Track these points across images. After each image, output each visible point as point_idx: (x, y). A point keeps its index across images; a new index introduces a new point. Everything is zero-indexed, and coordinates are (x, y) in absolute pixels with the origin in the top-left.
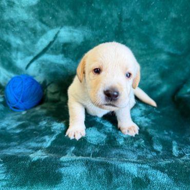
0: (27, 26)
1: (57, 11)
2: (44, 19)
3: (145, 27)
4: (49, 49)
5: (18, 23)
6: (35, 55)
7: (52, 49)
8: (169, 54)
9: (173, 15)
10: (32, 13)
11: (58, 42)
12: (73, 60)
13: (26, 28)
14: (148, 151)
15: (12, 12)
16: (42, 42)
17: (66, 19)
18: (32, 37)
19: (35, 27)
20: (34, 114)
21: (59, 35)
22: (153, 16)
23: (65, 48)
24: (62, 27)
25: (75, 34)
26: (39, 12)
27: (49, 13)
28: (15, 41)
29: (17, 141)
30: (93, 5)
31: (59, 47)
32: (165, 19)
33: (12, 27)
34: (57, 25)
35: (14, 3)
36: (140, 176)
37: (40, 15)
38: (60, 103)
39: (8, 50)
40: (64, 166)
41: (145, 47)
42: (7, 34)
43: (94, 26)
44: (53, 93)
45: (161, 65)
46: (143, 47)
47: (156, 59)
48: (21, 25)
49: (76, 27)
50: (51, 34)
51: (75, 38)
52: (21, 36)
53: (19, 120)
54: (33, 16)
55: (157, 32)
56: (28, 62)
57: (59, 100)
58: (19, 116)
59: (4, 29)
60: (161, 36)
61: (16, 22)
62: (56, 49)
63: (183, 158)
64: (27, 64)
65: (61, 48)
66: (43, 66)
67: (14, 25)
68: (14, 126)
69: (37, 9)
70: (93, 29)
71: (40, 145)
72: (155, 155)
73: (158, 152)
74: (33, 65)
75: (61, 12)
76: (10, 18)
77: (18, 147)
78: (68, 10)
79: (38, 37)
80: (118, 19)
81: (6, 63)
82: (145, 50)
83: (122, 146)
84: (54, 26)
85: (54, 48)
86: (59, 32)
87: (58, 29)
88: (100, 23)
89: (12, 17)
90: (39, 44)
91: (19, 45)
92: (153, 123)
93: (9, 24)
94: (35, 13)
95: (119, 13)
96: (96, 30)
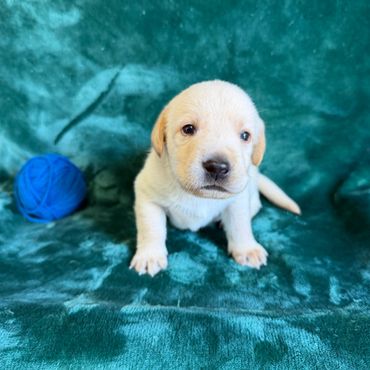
0: (58, 63)
1: (115, 37)
2: (91, 51)
3: (278, 67)
4: (100, 106)
5: (42, 57)
6: (73, 117)
7: (105, 107)
8: (322, 115)
9: (329, 44)
10: (68, 40)
11: (116, 93)
12: (143, 125)
13: (56, 68)
14: (285, 296)
15: (31, 37)
16: (86, 93)
17: (131, 51)
18: (68, 83)
19: (74, 65)
20: (70, 227)
21: (118, 81)
22: (292, 45)
23: (130, 105)
24: (124, 65)
25: (149, 80)
26: (81, 37)
27: (100, 41)
28: (36, 91)
29: (38, 278)
30: (181, 26)
31: (119, 103)
32: (314, 51)
33: (30, 64)
34: (115, 63)
35: (34, 21)
36: (269, 339)
37: (82, 44)
38: (119, 206)
39: (22, 108)
40: (128, 323)
41: (278, 102)
42: (22, 77)
43: (184, 64)
44: (106, 189)
45: (309, 135)
46: (274, 104)
47: (298, 124)
48: (48, 61)
49: (150, 67)
50: (103, 78)
51: (148, 86)
52: (48, 82)
53: (42, 238)
54: (69, 46)
55: (300, 76)
56: (60, 130)
57: (117, 202)
58: (41, 232)
59: (15, 70)
60: (308, 83)
61: (38, 56)
62: (112, 107)
63: (348, 308)
64: (57, 133)
65: (122, 104)
66: (87, 137)
67: (34, 62)
68: (33, 249)
69: (77, 33)
70: (180, 70)
71: (81, 285)
72: (297, 301)
73: (302, 297)
74: (69, 136)
75: (123, 39)
76: (27, 48)
77: (42, 289)
78: (136, 35)
79: (79, 84)
80: (228, 52)
81: (18, 132)
82: (277, 108)
83: (235, 286)
84: (109, 63)
85: (109, 104)
86: (117, 75)
87: (116, 70)
88: (194, 60)
89: (30, 46)
90: (80, 96)
91: (42, 98)
92: (295, 244)
93: (25, 61)
94: (75, 40)
95: (230, 41)
96: (187, 72)
